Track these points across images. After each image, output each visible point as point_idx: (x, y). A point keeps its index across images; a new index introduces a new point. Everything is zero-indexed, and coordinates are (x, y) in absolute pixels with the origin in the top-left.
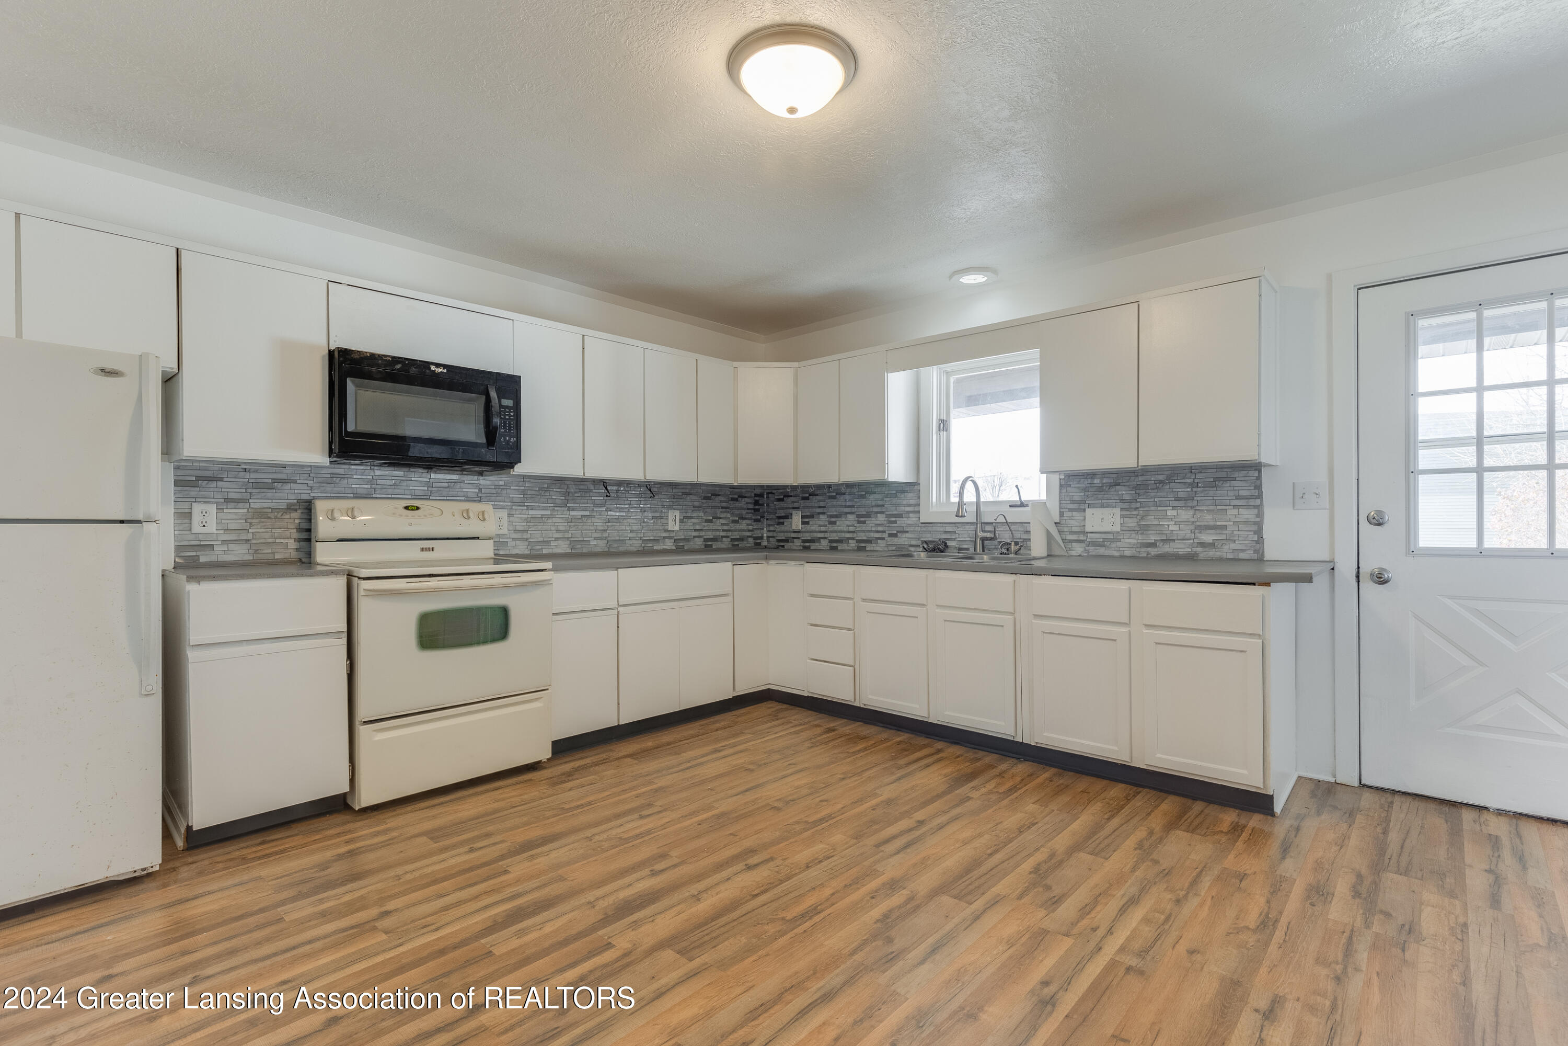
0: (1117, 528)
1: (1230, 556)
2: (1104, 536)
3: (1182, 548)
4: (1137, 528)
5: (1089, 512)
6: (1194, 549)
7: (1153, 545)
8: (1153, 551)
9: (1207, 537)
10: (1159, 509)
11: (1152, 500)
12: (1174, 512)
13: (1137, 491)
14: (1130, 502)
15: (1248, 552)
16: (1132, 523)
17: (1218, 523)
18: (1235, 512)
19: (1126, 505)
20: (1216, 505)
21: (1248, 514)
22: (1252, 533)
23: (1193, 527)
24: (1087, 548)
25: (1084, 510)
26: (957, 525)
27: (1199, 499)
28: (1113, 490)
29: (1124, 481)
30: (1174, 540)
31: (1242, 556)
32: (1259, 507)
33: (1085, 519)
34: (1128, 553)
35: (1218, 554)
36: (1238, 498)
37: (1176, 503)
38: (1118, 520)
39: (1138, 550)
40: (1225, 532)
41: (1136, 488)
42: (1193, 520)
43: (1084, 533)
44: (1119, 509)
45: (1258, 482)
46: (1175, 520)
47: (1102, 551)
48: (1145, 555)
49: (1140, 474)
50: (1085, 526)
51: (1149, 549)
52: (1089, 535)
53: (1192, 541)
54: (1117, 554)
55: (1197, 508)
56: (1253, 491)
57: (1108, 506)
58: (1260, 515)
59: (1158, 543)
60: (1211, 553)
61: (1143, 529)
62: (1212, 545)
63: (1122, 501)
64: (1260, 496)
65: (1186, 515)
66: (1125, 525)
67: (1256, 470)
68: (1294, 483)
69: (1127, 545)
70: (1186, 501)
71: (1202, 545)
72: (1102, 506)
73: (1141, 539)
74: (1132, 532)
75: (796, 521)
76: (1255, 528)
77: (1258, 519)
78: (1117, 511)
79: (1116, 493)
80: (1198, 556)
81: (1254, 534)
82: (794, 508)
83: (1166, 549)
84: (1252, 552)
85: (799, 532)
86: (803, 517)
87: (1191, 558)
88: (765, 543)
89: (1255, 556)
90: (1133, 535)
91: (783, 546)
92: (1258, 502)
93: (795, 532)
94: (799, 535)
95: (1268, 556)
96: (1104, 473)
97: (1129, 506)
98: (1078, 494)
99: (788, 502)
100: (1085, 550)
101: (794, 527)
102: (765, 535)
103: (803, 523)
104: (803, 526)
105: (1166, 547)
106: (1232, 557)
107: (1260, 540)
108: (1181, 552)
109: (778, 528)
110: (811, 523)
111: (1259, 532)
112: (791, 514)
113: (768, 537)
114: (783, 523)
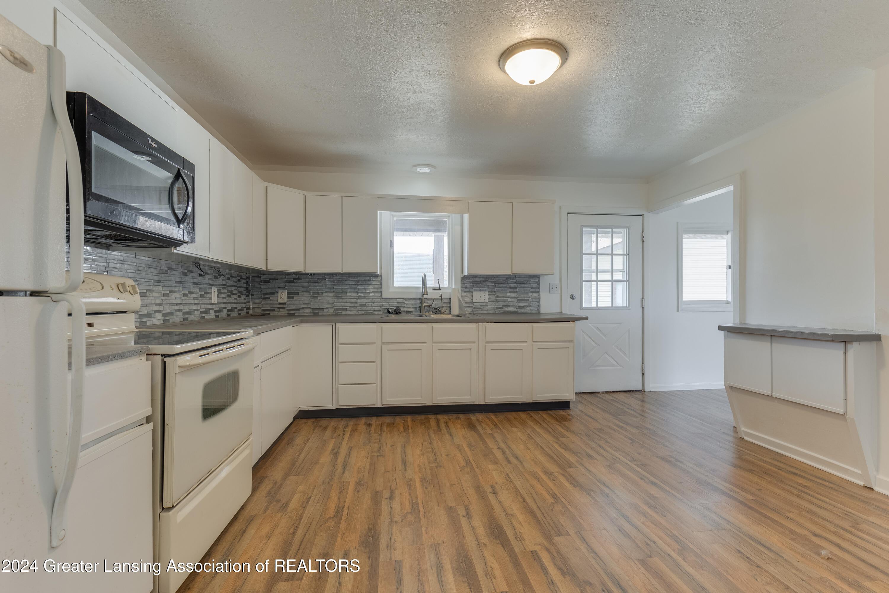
0: (487, 301)
1: (529, 312)
2: (481, 304)
3: (512, 309)
4: (495, 301)
5: (474, 293)
6: (517, 309)
7: (501, 308)
8: (501, 311)
9: (522, 304)
10: (504, 292)
11: (501, 288)
12: (510, 294)
13: (495, 284)
14: (492, 289)
15: (535, 310)
16: (493, 298)
17: (526, 298)
18: (531, 294)
19: (490, 290)
20: (525, 291)
21: (535, 295)
22: (537, 302)
23: (516, 300)
24: (473, 310)
25: (472, 292)
26: (405, 299)
27: (518, 288)
28: (485, 283)
29: (489, 279)
30: (509, 306)
31: (534, 311)
32: (539, 292)
33: (472, 296)
34: (491, 312)
35: (525, 311)
36: (532, 288)
37: (510, 290)
38: (487, 297)
39: (495, 310)
40: (528, 302)
41: (494, 283)
42: (516, 297)
43: (472, 303)
44: (487, 292)
45: (539, 282)
46: (510, 297)
47: (480, 311)
48: (498, 312)
49: (496, 277)
50: (473, 300)
51: (499, 310)
52: (474, 304)
53: (516, 306)
54: (486, 312)
55: (518, 292)
56: (537, 286)
57: (483, 290)
58: (539, 295)
59: (503, 307)
60: (523, 311)
61: (497, 301)
62: (523, 307)
63: (489, 288)
64: (539, 288)
65: (514, 295)
66: (490, 299)
67: (538, 277)
68: (549, 283)
69: (490, 308)
70: (514, 290)
71: (520, 307)
72: (480, 291)
73: (497, 305)
74: (493, 302)
75: (282, 296)
76: (538, 300)
77: (539, 297)
78: (487, 293)
79: (486, 285)
80: (518, 312)
81: (538, 303)
82: (279, 288)
83: (507, 309)
84: (537, 310)
85: (284, 304)
86: (288, 294)
87: (515, 313)
88: (251, 312)
89: (537, 312)
90: (493, 304)
91: (269, 314)
92: (538, 290)
93: (280, 304)
94: (285, 306)
95: (541, 312)
96: (481, 276)
97: (492, 291)
98: (469, 284)
99: (274, 284)
100: (472, 311)
101: (280, 301)
102: (251, 306)
103: (288, 298)
104: (289, 300)
105: (506, 308)
106: (530, 312)
107: (539, 306)
108: (512, 310)
109: (264, 301)
110: (295, 298)
111: (539, 302)
112: (278, 292)
113: (254, 308)
114: (269, 298)
